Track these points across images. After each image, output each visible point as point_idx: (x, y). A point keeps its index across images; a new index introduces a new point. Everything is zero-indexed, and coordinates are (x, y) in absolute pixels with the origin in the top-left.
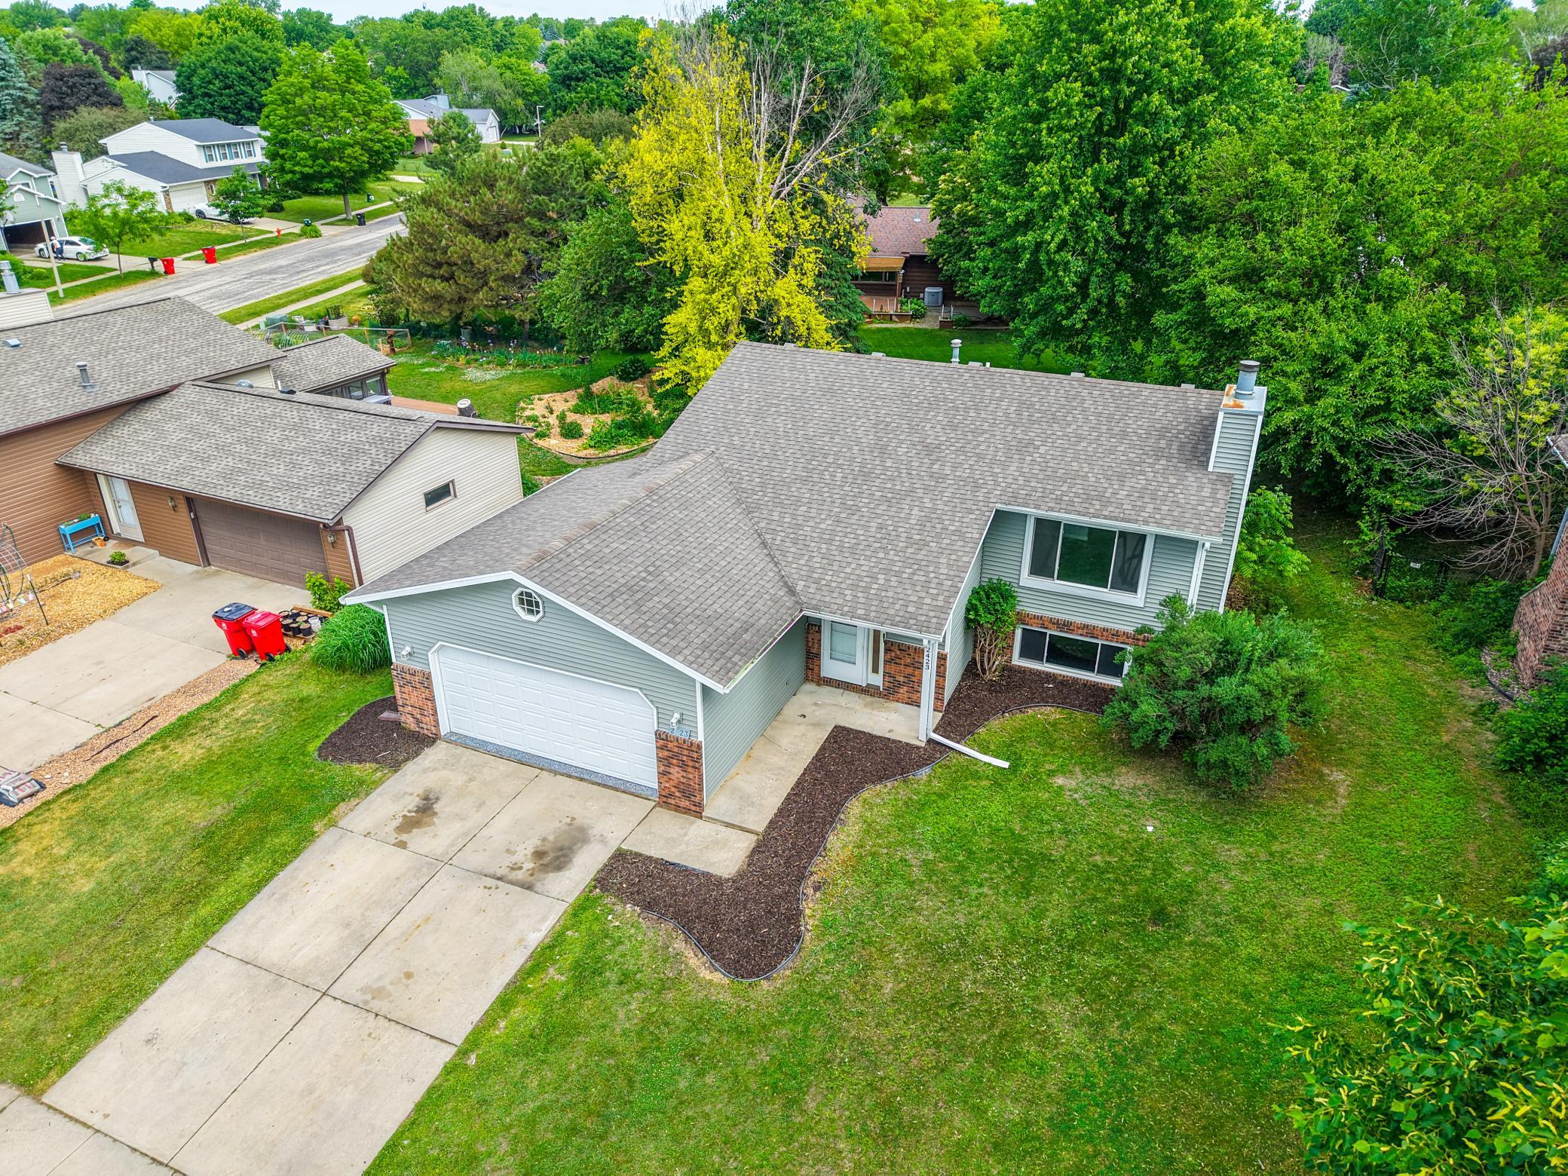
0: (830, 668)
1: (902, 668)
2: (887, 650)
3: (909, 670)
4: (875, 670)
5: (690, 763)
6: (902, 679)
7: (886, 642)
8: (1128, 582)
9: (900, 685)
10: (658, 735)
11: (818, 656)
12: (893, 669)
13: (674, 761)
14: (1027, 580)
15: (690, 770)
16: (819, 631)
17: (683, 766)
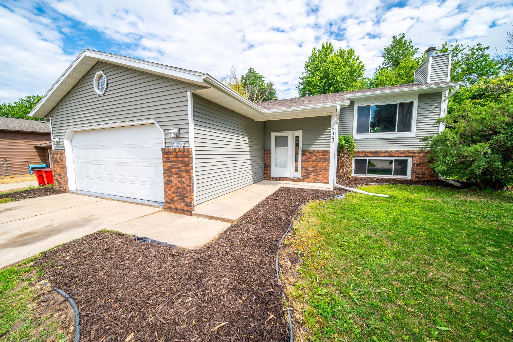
0: (274, 172)
1: (311, 163)
2: (303, 155)
3: (315, 163)
4: (297, 170)
5: (184, 168)
6: (311, 169)
7: (302, 151)
8: (406, 127)
9: (310, 173)
10: (165, 152)
11: (269, 166)
12: (306, 165)
13: (174, 170)
14: (356, 136)
15: (184, 174)
16: (270, 153)
17: (179, 173)
